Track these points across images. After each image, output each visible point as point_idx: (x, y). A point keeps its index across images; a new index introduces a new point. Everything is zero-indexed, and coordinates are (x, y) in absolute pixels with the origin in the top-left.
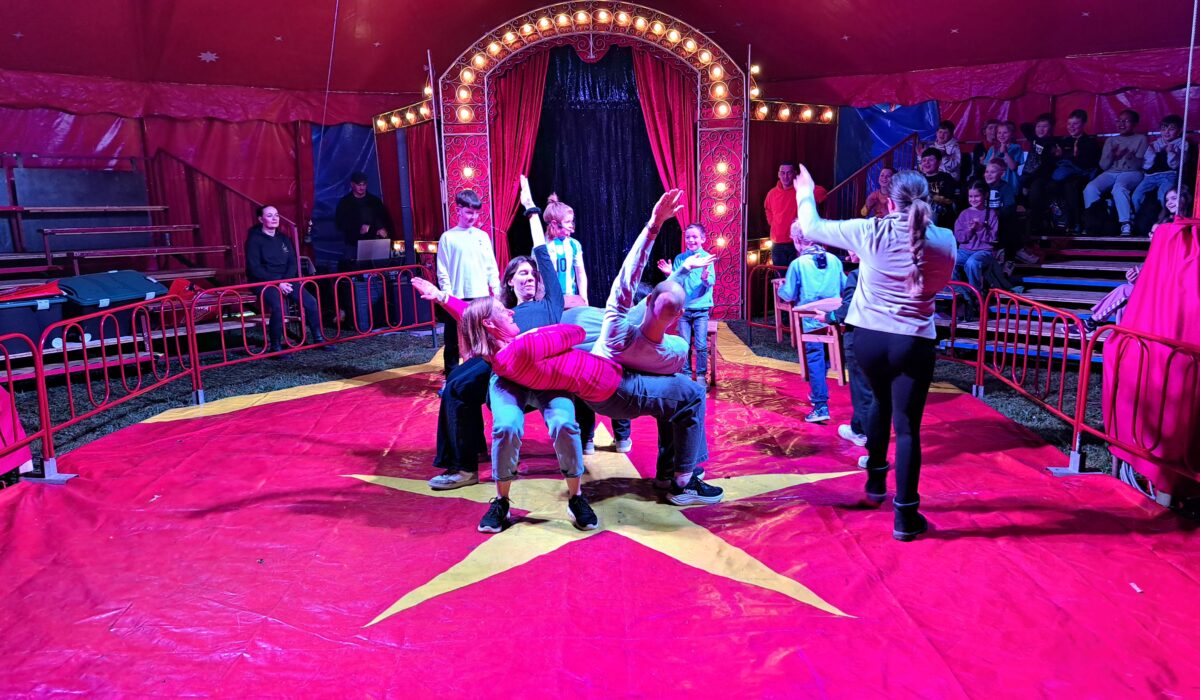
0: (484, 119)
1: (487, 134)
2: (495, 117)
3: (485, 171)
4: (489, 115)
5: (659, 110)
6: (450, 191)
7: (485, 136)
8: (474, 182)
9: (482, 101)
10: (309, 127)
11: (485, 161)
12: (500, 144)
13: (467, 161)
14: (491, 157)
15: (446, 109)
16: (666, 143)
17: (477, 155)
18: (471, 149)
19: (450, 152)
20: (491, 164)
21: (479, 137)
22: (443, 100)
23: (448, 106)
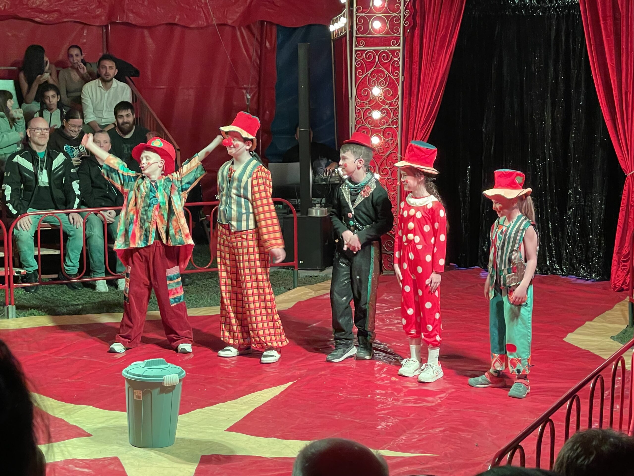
0: (398, 30)
1: (401, 48)
2: (413, 28)
3: (396, 90)
4: (404, 27)
5: (604, 19)
6: (358, 113)
7: (399, 50)
8: (384, 102)
9: (398, 10)
10: (275, 29)
11: (398, 80)
12: (417, 58)
13: (378, 79)
14: (403, 74)
15: (359, 19)
16: (611, 59)
17: (389, 72)
18: (383, 64)
19: (361, 68)
20: (403, 82)
21: (393, 52)
22: (357, 10)
23: (362, 17)
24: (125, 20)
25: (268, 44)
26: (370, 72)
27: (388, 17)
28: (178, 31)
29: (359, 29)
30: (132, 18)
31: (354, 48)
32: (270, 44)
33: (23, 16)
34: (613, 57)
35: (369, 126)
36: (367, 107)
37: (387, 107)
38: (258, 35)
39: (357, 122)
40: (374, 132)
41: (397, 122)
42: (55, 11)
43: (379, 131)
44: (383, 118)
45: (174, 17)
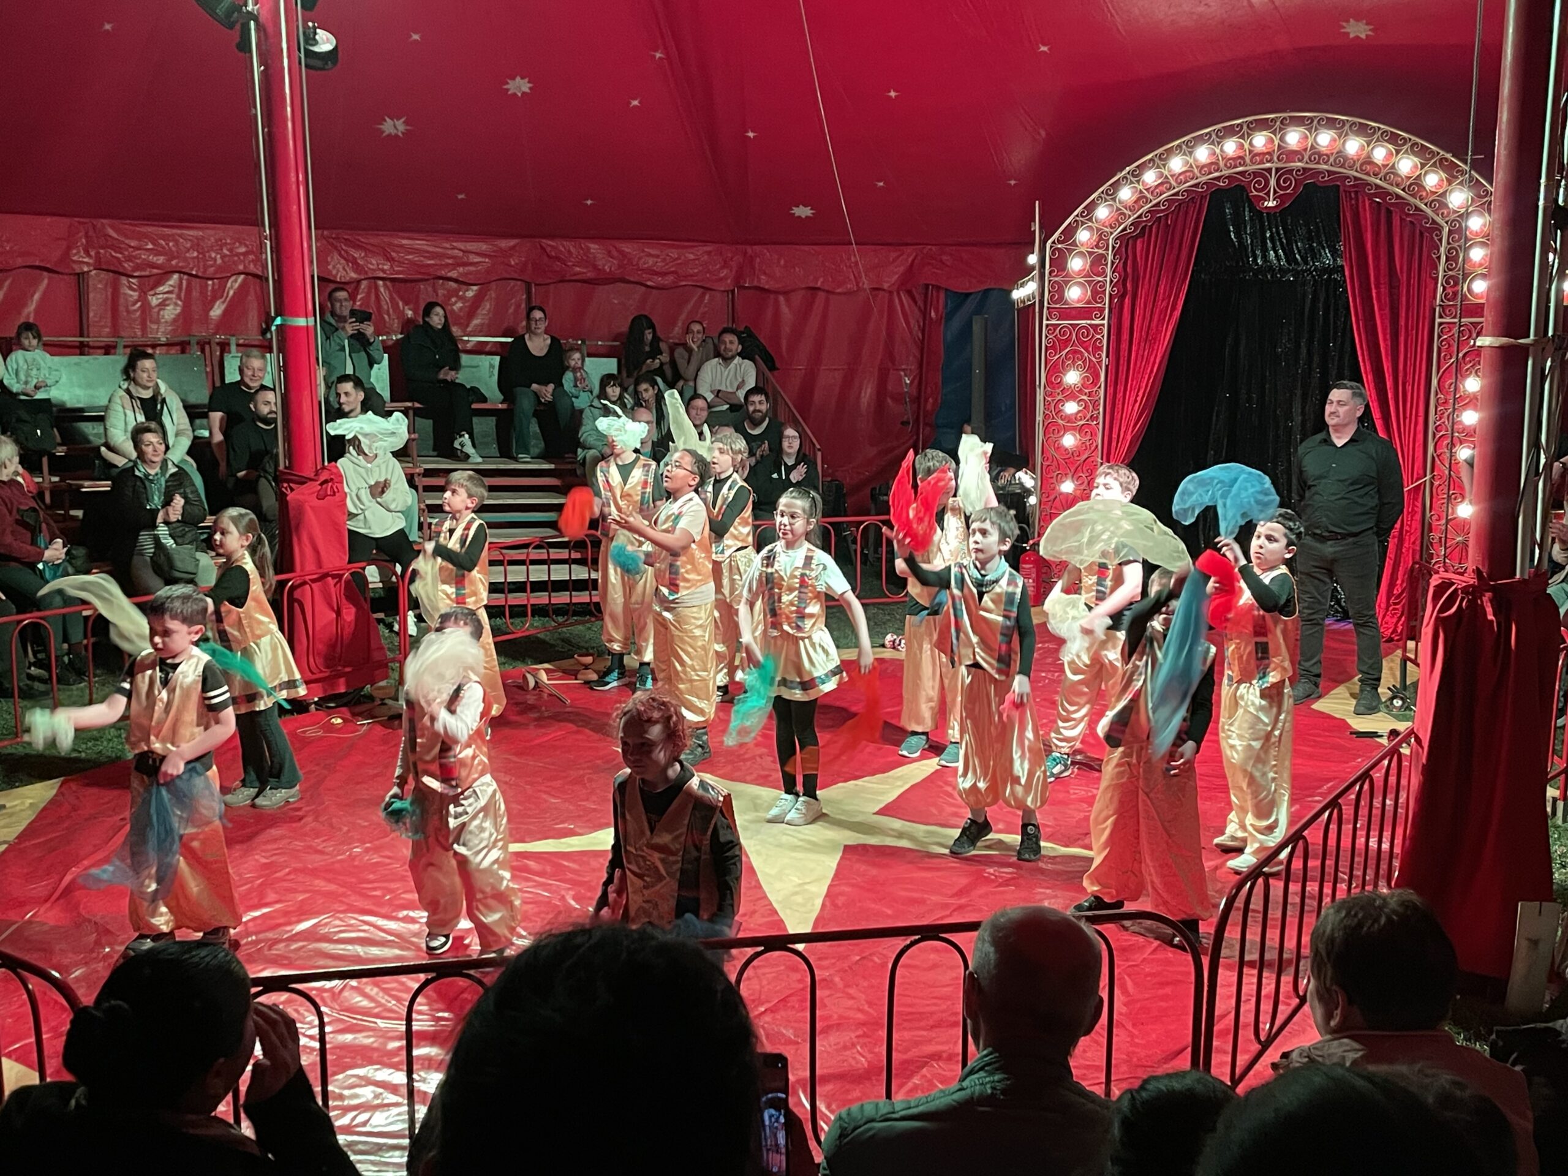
0: (1103, 299)
1: (1105, 322)
2: (1122, 297)
3: (1096, 376)
4: (1110, 295)
6: (1047, 405)
7: (1103, 325)
8: (1080, 391)
9: (1103, 273)
10: (942, 295)
11: (1100, 363)
12: (1125, 336)
13: (1074, 362)
14: (1107, 356)
15: (1052, 285)
16: (1385, 340)
17: (1089, 352)
18: (1082, 343)
19: (1052, 348)
20: (1107, 367)
21: (1095, 327)
22: (1050, 273)
23: (1055, 282)
24: (755, 283)
25: (933, 314)
26: (1064, 353)
27: (1089, 282)
28: (821, 295)
29: (1052, 297)
30: (764, 282)
31: (1045, 322)
32: (937, 312)
33: (632, 279)
34: (1388, 337)
35: (1060, 422)
36: (1059, 397)
37: (1085, 397)
38: (921, 303)
39: (1046, 416)
40: (1066, 429)
41: (1097, 418)
42: (672, 272)
43: (1074, 428)
44: (1079, 412)
45: (816, 280)
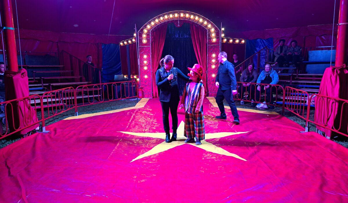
0: (150, 42)
2: (153, 42)
3: (150, 56)
5: (197, 40)
6: (140, 62)
7: (150, 47)
8: (147, 59)
9: (149, 37)
11: (150, 54)
13: (145, 54)
14: (151, 52)
17: (148, 52)
18: (146, 50)
19: (141, 51)
21: (148, 47)
22: (139, 37)
23: (140, 39)
26: (143, 52)
27: (147, 39)
29: (139, 42)
30: (65, 40)
31: (139, 46)
33: (35, 39)
34: (199, 48)
35: (143, 65)
36: (143, 60)
38: (97, 46)
39: (140, 64)
40: (145, 66)
41: (150, 63)
44: (147, 63)
